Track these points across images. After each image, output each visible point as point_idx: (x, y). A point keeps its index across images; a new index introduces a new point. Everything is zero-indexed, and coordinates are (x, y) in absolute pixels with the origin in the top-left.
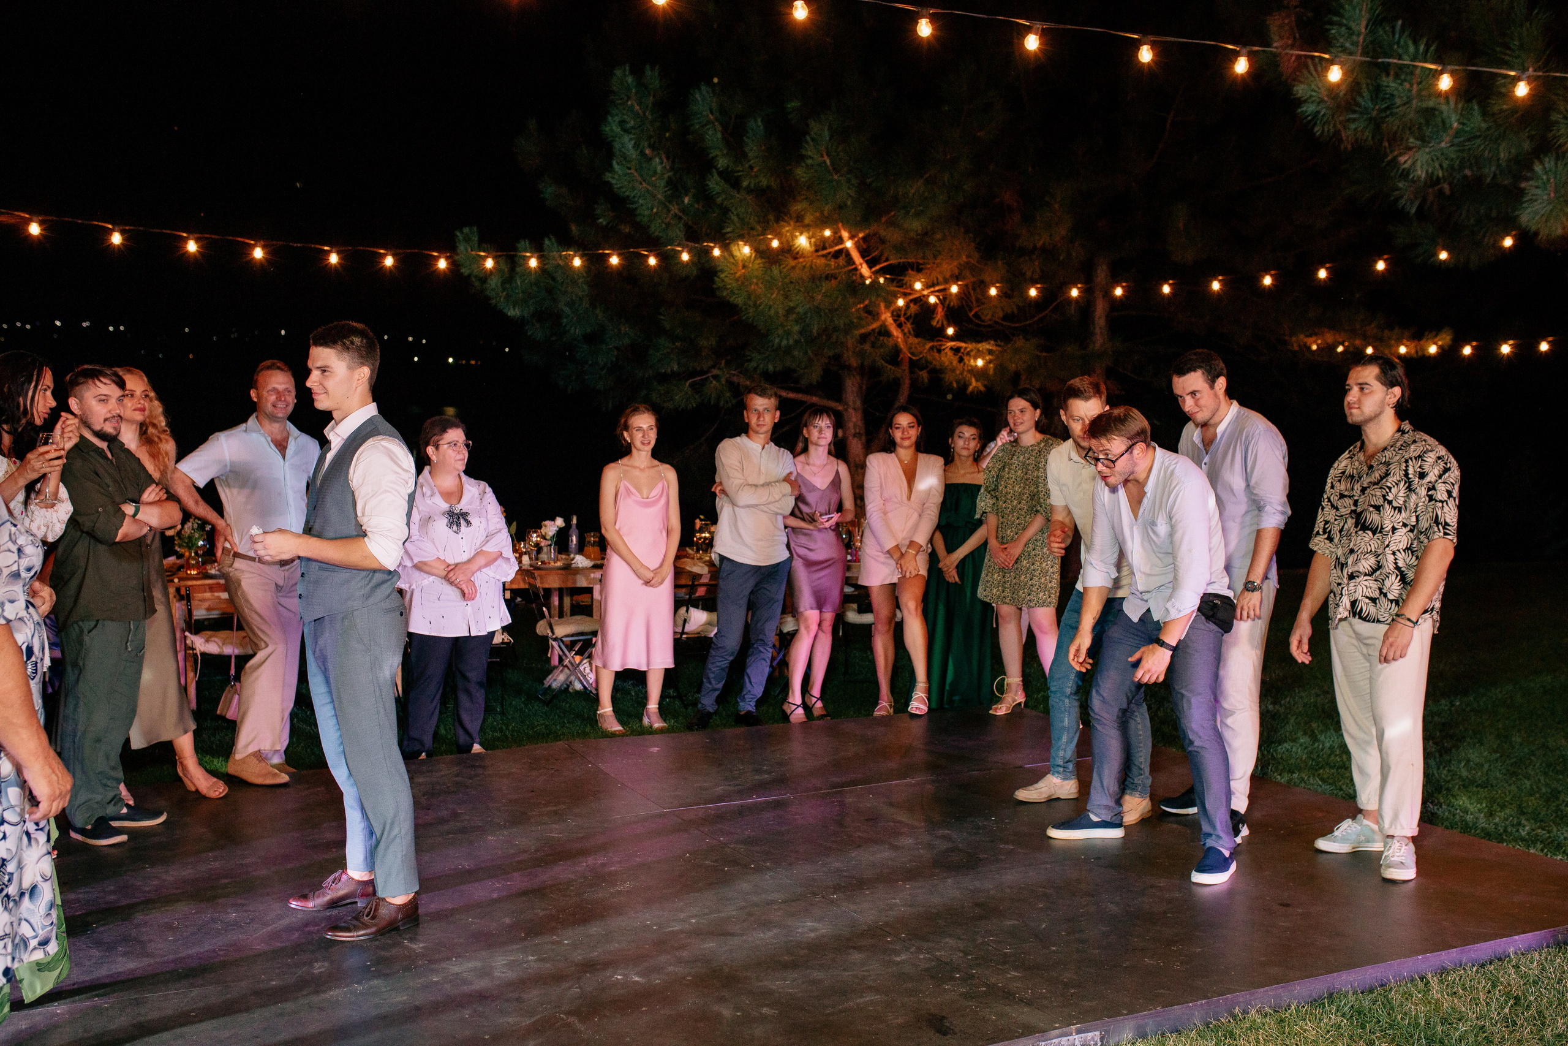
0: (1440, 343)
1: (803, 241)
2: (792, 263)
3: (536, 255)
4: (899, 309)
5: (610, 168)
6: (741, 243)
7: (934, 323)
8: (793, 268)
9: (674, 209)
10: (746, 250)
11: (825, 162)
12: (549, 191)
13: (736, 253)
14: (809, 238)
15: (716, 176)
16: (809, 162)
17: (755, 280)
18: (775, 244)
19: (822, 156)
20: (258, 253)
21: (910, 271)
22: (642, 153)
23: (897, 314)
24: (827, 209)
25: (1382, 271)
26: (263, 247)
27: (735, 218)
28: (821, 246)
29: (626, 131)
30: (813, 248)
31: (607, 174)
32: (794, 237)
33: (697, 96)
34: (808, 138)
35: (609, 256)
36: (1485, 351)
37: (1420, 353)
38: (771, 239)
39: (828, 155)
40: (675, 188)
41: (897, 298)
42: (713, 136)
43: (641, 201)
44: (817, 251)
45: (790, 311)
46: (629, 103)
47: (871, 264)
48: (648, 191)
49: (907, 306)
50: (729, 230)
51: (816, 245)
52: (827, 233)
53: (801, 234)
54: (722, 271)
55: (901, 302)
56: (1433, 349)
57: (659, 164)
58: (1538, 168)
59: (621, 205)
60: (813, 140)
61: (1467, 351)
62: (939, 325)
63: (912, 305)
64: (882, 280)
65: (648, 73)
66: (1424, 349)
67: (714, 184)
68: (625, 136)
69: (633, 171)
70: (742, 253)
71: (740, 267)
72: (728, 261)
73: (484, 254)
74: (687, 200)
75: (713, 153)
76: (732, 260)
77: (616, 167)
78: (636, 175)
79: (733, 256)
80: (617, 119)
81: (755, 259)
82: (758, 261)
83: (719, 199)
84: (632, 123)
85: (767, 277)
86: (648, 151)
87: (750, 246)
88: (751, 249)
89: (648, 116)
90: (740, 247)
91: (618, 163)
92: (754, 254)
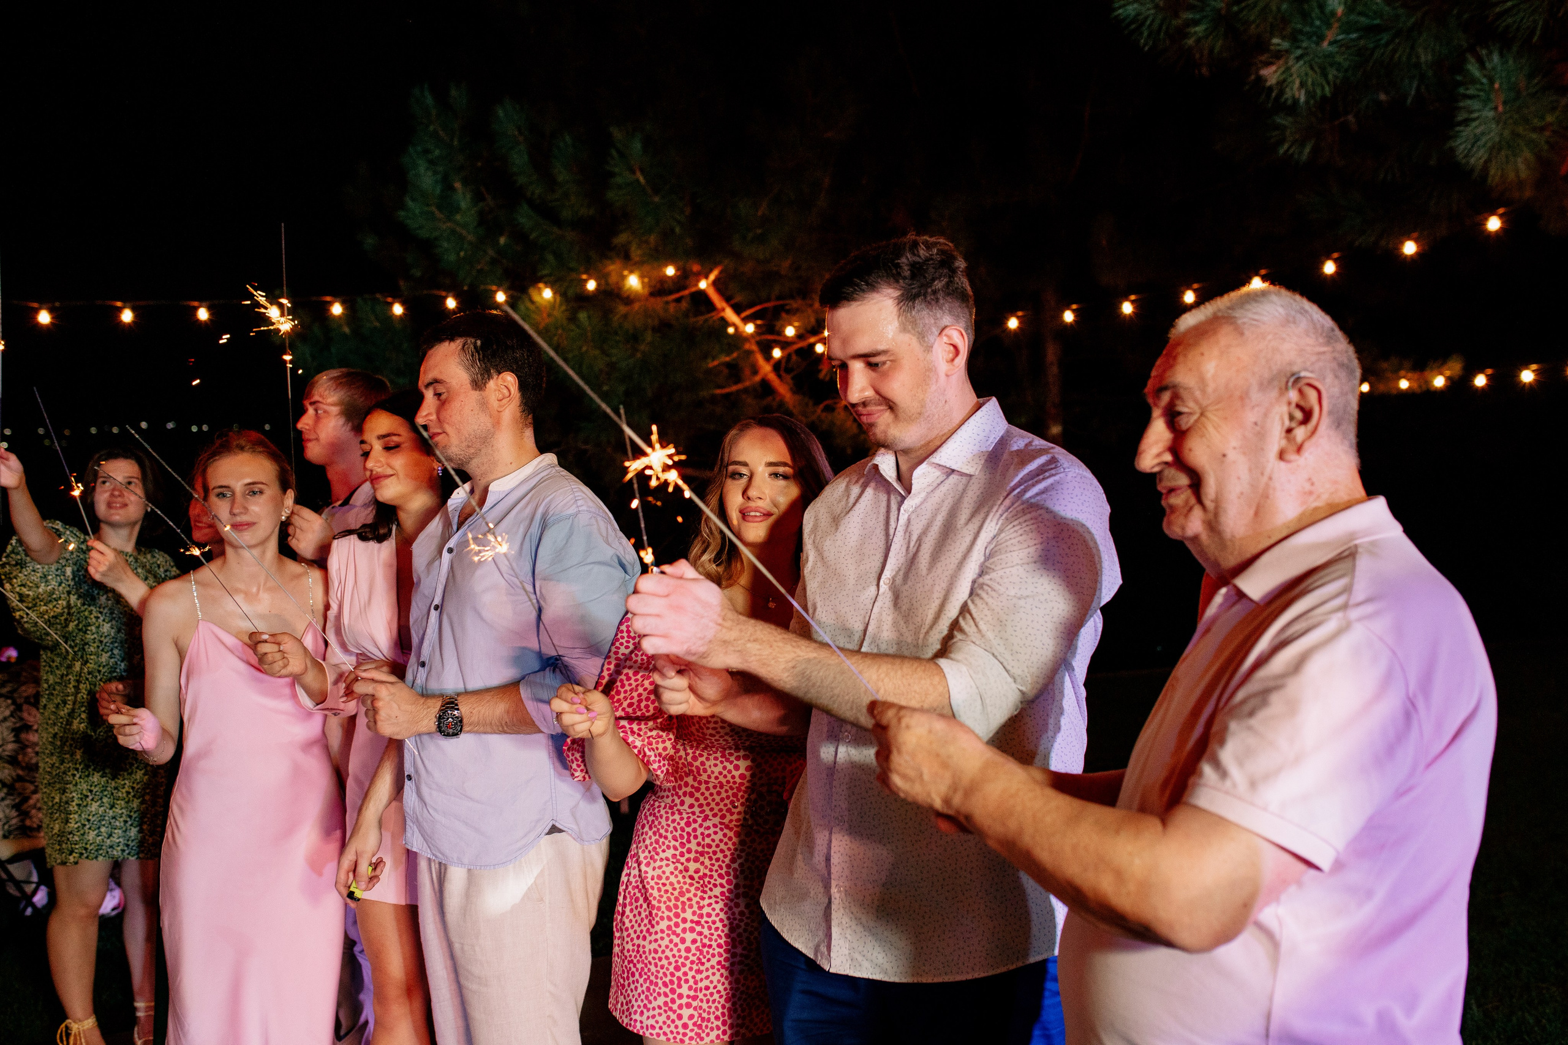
0: (1448, 373)
1: (633, 282)
2: (622, 309)
3: (204, 304)
4: (779, 361)
5: (402, 206)
6: (541, 285)
7: (821, 376)
8: (625, 316)
9: (491, 252)
10: (547, 294)
11: (638, 181)
12: (369, 241)
13: (536, 298)
14: (642, 277)
15: (525, 208)
16: (619, 180)
17: (560, 331)
18: (591, 285)
19: (633, 172)
21: (784, 315)
22: (449, 188)
23: (777, 366)
24: (652, 238)
25: (1332, 276)
27: (550, 257)
28: (659, 289)
29: (431, 162)
30: (646, 291)
31: (402, 213)
32: (624, 278)
33: (501, 113)
34: (614, 153)
35: (331, 303)
36: (1504, 380)
37: (1424, 388)
38: (586, 281)
39: (642, 171)
40: (489, 226)
41: (772, 348)
42: (519, 159)
43: (445, 245)
44: (652, 294)
45: (612, 366)
46: (431, 128)
47: (738, 309)
48: (453, 232)
49: (787, 358)
50: (545, 272)
51: (650, 286)
52: (670, 271)
53: (631, 272)
55: (777, 353)
56: (1439, 382)
57: (463, 198)
58: (1473, 68)
59: (427, 248)
60: (622, 155)
61: (1480, 381)
62: (827, 378)
63: (794, 358)
64: (750, 328)
65: (454, 92)
66: (1428, 382)
67: (525, 217)
68: (422, 167)
69: (434, 209)
70: (542, 298)
71: (545, 315)
72: (527, 309)
73: (119, 304)
74: (502, 240)
75: (522, 180)
76: (532, 307)
77: (410, 204)
78: (437, 213)
79: (533, 302)
80: (419, 149)
81: (561, 305)
82: (564, 308)
83: (533, 236)
84: (437, 152)
85: (573, 327)
86: (458, 185)
87: (552, 289)
88: (555, 293)
89: (456, 143)
90: (540, 291)
91: (413, 200)
92: (558, 299)
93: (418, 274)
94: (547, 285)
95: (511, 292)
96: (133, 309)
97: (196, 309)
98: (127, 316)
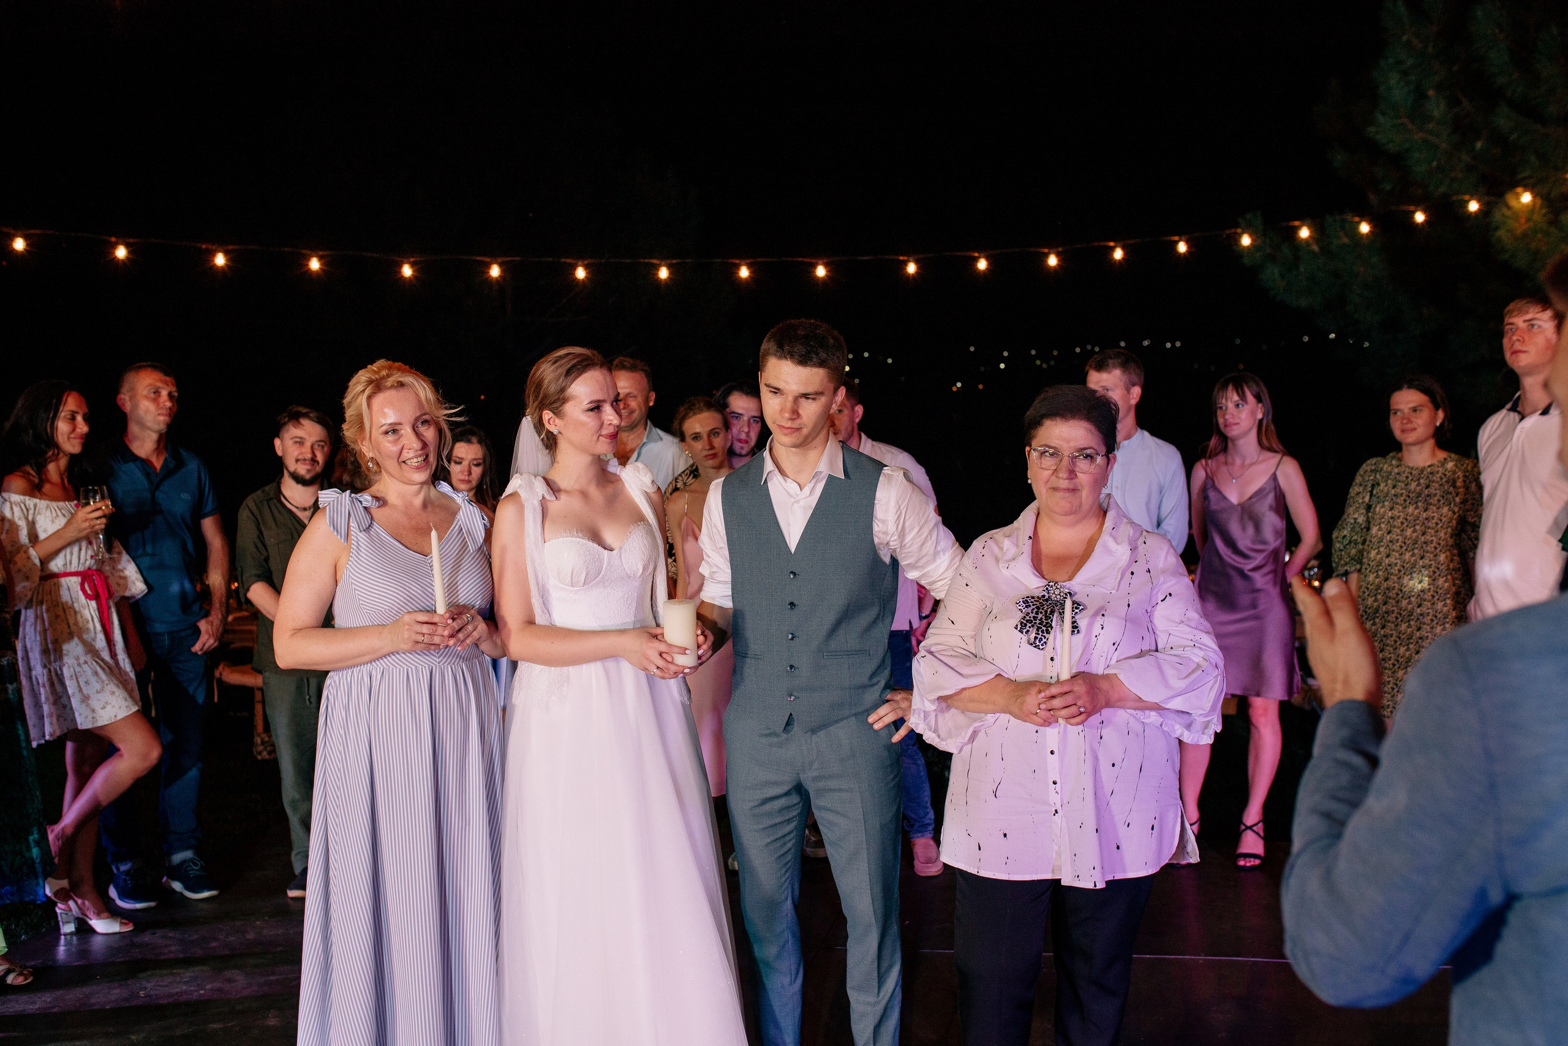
3: (1183, 238)
5: (1372, 122)
6: (1519, 190)
9: (1466, 158)
10: (1526, 198)
12: (1339, 159)
13: (1513, 202)
15: (1504, 109)
17: (1539, 236)
20: (821, 272)
22: (1420, 96)
26: (826, 265)
27: (1533, 158)
29: (1404, 73)
31: (1372, 129)
40: (1464, 131)
42: (1498, 58)
43: (1416, 155)
46: (1404, 38)
48: (1425, 141)
50: (1524, 175)
54: (1497, 228)
57: (1437, 107)
59: (1397, 160)
67: (1503, 119)
68: (1394, 79)
69: (1405, 120)
70: (1520, 202)
71: (1523, 220)
72: (1503, 215)
73: (1112, 244)
74: (1479, 145)
75: (1501, 80)
76: (1508, 213)
77: (1381, 119)
78: (1410, 126)
79: (1509, 207)
80: (1391, 61)
81: (1541, 208)
82: (1544, 211)
83: (1512, 138)
84: (1410, 62)
85: (1553, 230)
86: (1431, 93)
87: (1532, 193)
88: (1534, 197)
89: (1430, 49)
90: (1518, 196)
91: (1383, 114)
92: (1539, 202)
93: (1389, 187)
94: (1527, 188)
95: (1486, 198)
96: (1123, 248)
97: (1177, 242)
98: (1118, 254)
